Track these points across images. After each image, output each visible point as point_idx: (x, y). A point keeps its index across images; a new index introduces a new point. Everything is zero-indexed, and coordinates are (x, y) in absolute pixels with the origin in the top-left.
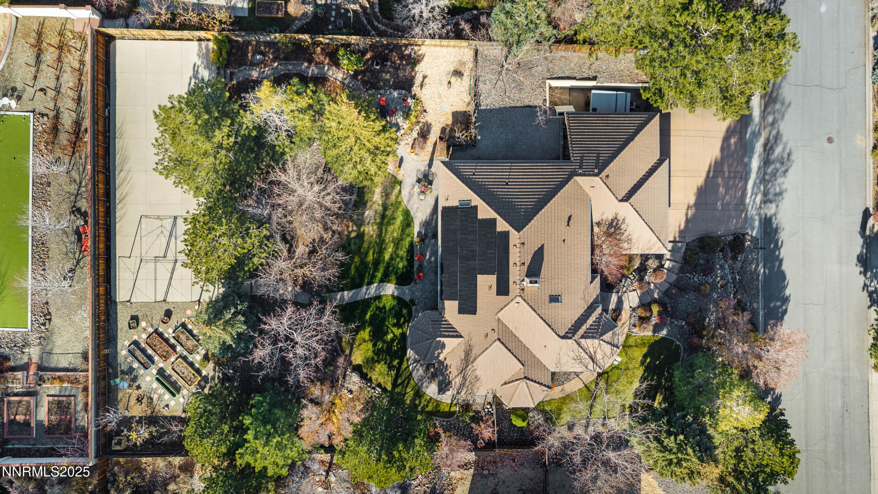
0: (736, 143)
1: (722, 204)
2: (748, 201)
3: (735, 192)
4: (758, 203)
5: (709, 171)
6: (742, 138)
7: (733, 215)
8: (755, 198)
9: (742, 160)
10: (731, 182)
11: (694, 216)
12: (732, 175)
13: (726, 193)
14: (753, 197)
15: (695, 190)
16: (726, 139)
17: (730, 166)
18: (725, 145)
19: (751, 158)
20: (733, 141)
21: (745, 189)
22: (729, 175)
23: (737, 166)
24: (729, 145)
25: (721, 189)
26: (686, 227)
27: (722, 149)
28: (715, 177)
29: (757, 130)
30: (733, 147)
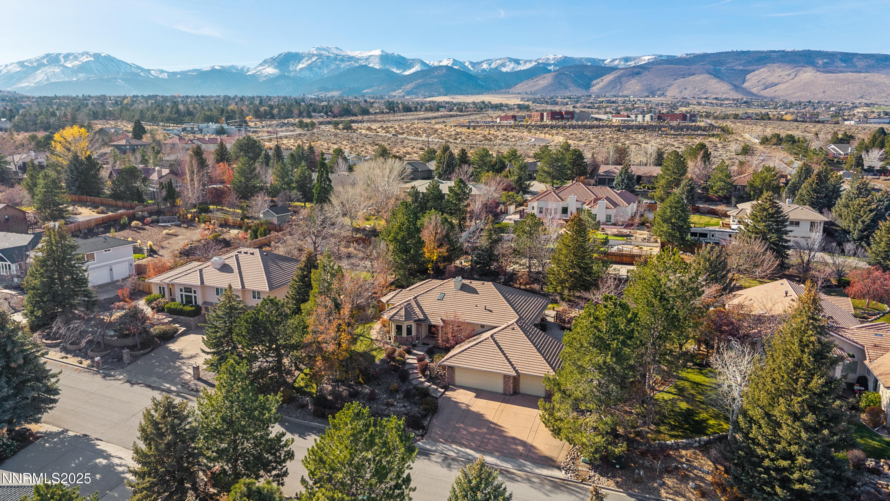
0: (517, 450)
1: (460, 427)
2: (454, 446)
3: (468, 439)
4: (448, 453)
5: (496, 425)
6: (521, 455)
7: (446, 433)
8: (454, 452)
9: (497, 451)
10: (478, 438)
11: (460, 408)
12: (485, 440)
13: (470, 433)
14: (456, 451)
15: (482, 412)
16: (524, 444)
17: (495, 441)
18: (518, 442)
19: (498, 458)
20: (520, 448)
21: (466, 447)
22: (487, 438)
23: (493, 446)
24: (516, 444)
25: (476, 430)
26: (453, 401)
27: (514, 438)
28: (489, 428)
29: (526, 469)
30: (514, 447)
